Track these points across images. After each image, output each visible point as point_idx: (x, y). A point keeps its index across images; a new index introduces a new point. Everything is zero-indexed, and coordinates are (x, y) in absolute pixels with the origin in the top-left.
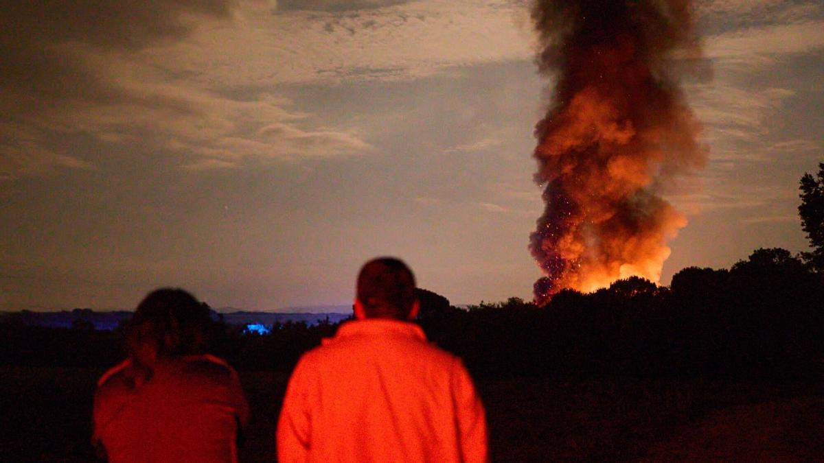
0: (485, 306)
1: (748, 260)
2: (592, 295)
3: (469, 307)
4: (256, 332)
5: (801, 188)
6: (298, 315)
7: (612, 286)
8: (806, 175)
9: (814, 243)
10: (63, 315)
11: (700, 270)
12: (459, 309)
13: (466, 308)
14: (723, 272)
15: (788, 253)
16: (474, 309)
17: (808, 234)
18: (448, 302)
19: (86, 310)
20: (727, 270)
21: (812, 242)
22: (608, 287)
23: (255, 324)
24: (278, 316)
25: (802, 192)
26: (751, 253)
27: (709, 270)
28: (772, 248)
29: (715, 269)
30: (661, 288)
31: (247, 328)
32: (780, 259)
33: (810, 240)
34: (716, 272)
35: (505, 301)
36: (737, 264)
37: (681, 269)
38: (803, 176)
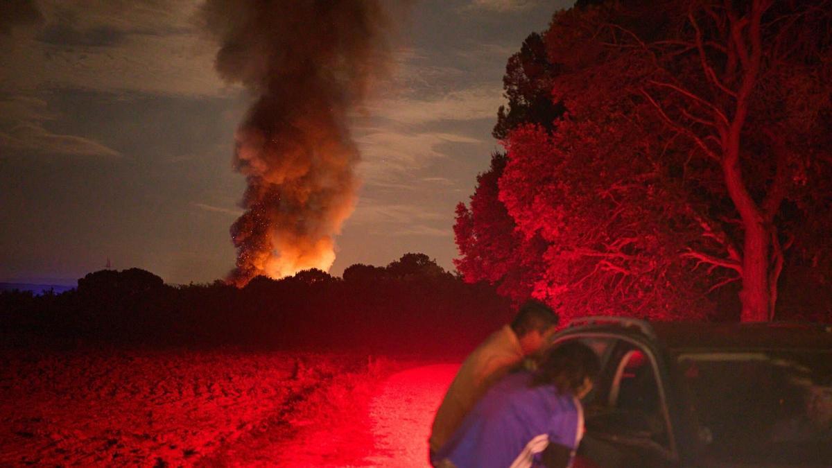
0: (194, 286)
1: (399, 261)
2: (281, 281)
3: (179, 285)
5: (457, 212)
7: (296, 275)
8: (460, 203)
9: (463, 252)
12: (171, 287)
13: (177, 286)
14: (381, 269)
15: (427, 257)
16: (184, 288)
17: (458, 246)
18: (162, 281)
20: (384, 268)
22: (294, 275)
25: (457, 215)
26: (402, 256)
27: (371, 267)
28: (417, 253)
29: (376, 266)
30: (333, 278)
32: (422, 261)
33: (460, 250)
34: (376, 269)
35: (212, 282)
36: (392, 264)
37: (351, 265)
38: (458, 203)
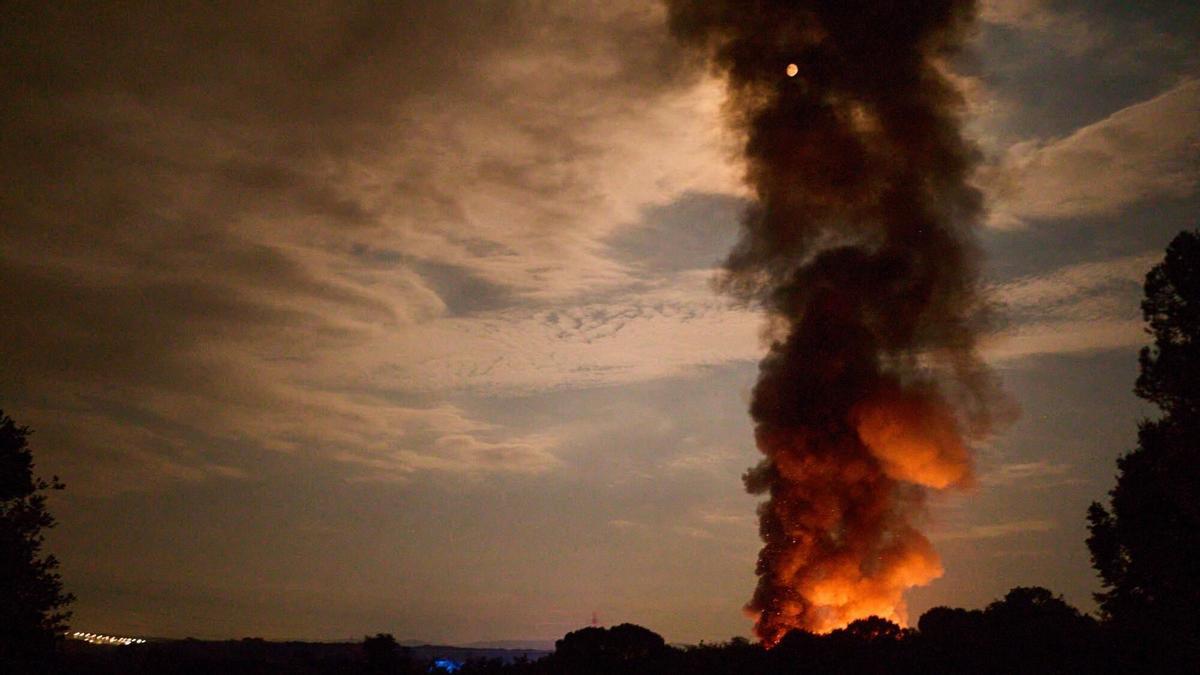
0: (705, 646)
1: (1004, 600)
2: (818, 636)
3: (687, 646)
4: (444, 668)
5: (1089, 518)
6: (492, 651)
7: (848, 627)
8: (1094, 504)
9: (1108, 582)
10: (231, 644)
11: (950, 610)
12: (675, 648)
13: (683, 648)
14: (976, 613)
15: (1049, 593)
16: (692, 649)
17: (1098, 572)
18: (662, 640)
19: (257, 639)
20: (981, 612)
21: (1104, 581)
22: (844, 628)
23: (443, 660)
24: (469, 652)
25: (1089, 523)
26: (1008, 592)
27: (960, 611)
28: (1031, 586)
29: (969, 609)
30: (904, 630)
31: (434, 666)
32: (1041, 599)
33: (1102, 579)
34: (969, 613)
35: (729, 640)
36: (993, 605)
37: (929, 608)
38: (1091, 504)
